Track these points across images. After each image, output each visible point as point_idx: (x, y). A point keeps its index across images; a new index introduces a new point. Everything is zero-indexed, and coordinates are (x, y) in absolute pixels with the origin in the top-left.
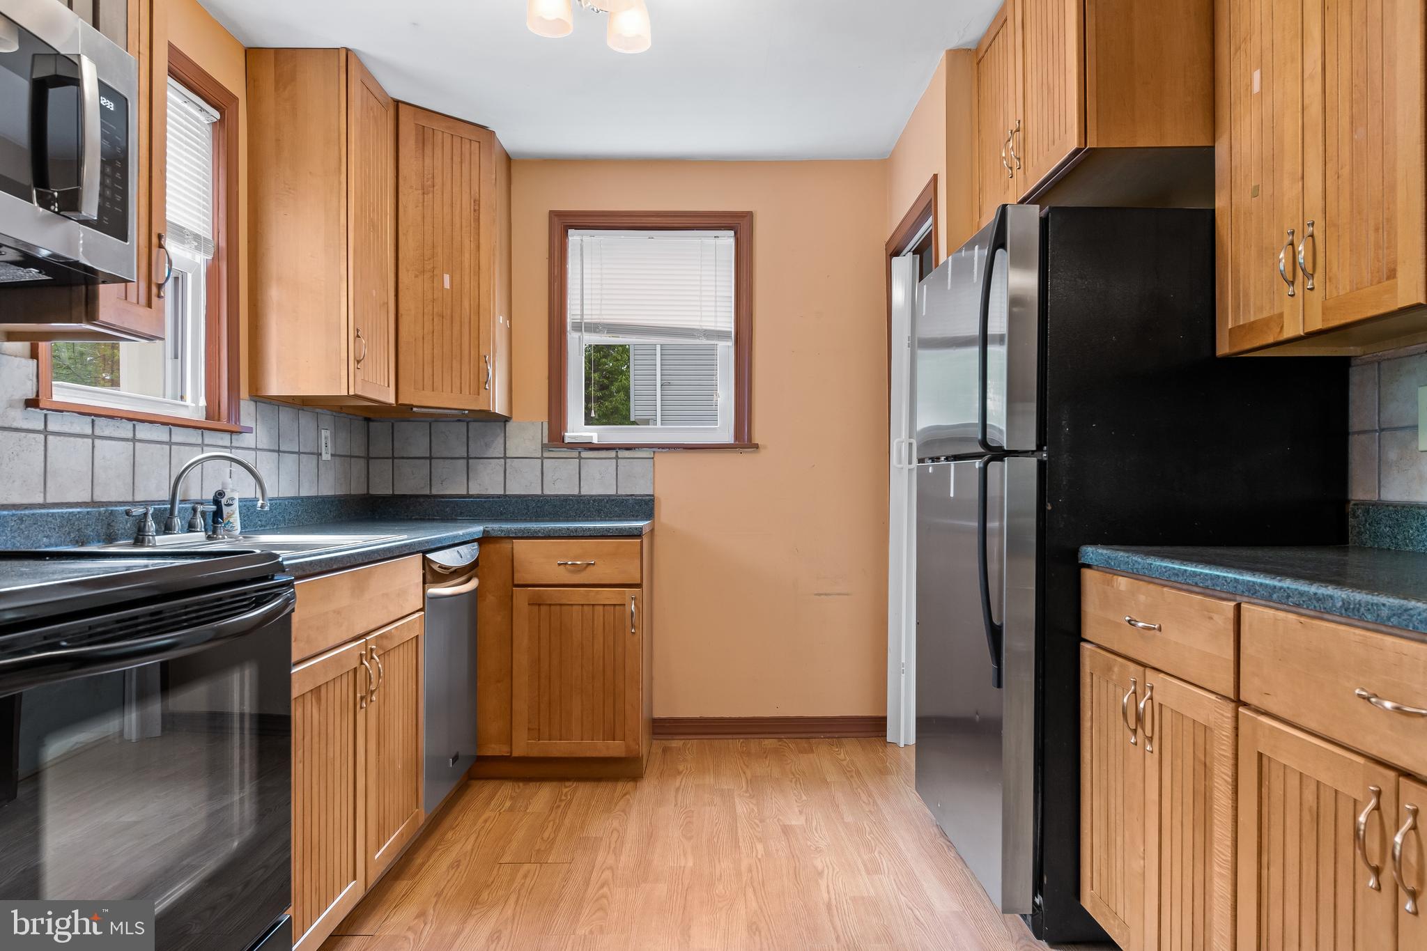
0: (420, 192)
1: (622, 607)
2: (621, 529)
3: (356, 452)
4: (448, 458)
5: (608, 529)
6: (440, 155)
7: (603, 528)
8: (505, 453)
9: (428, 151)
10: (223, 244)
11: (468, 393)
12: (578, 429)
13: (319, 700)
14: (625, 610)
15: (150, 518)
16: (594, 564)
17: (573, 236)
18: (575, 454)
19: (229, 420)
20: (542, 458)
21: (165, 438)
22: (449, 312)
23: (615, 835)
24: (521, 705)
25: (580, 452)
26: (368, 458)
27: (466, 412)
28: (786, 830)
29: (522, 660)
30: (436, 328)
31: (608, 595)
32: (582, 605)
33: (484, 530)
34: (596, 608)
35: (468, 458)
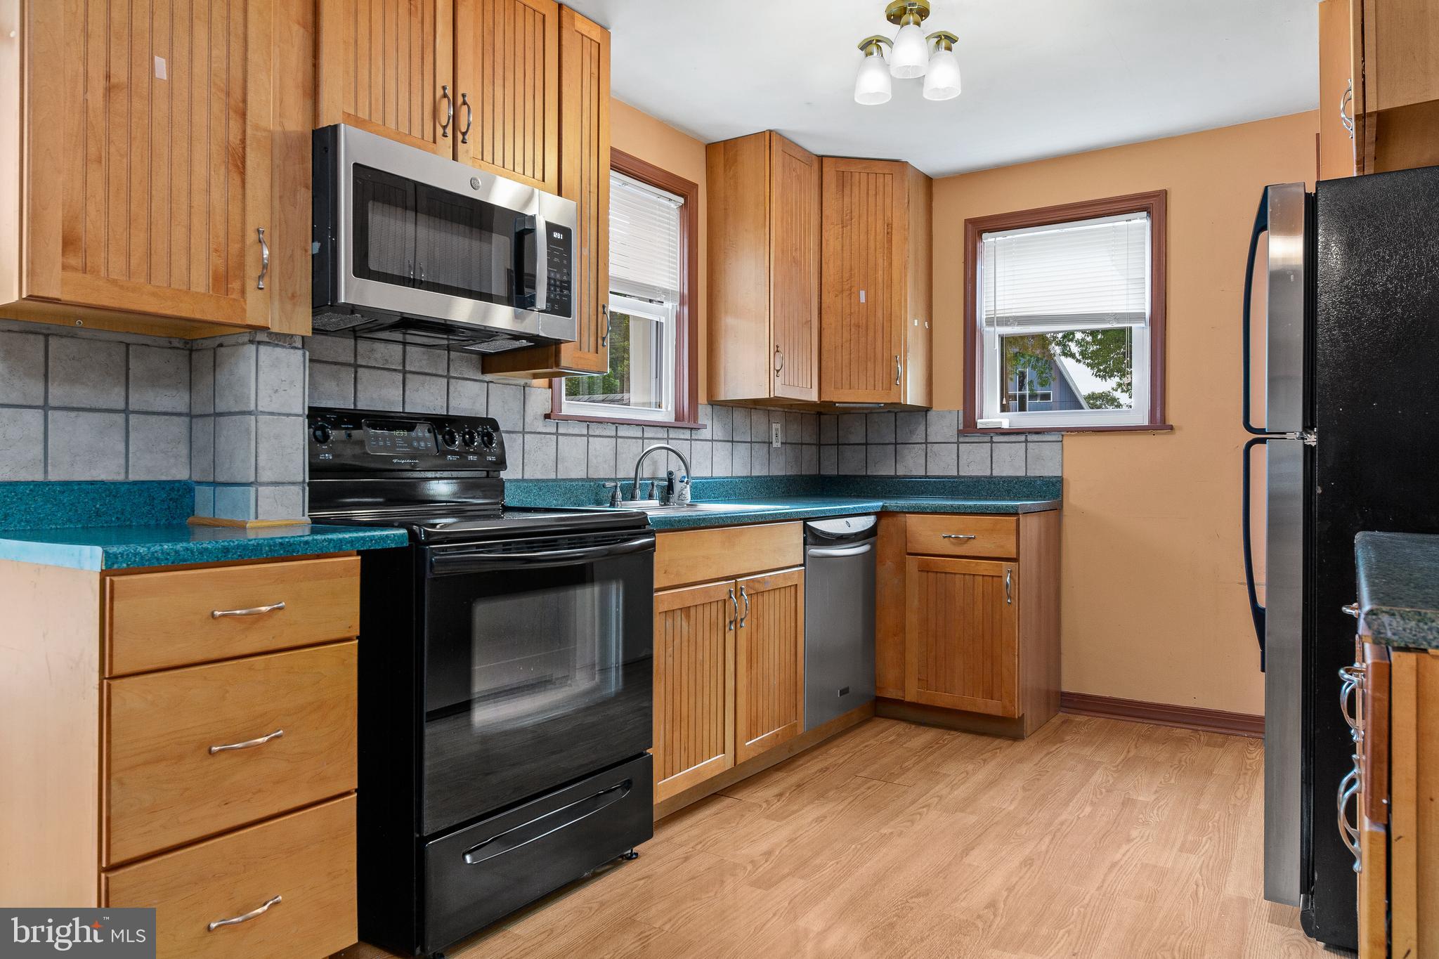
0: (840, 226)
1: (999, 579)
2: (998, 508)
3: (807, 439)
4: (880, 444)
5: (987, 507)
6: (857, 193)
7: (982, 506)
8: (926, 439)
9: (847, 191)
10: (686, 292)
11: (881, 389)
12: (992, 414)
13: (688, 617)
14: (1002, 581)
15: (618, 489)
16: (974, 538)
17: (987, 239)
18: (987, 439)
19: (689, 421)
20: (958, 443)
21: (640, 434)
22: (864, 321)
23: (963, 775)
24: (913, 658)
25: (992, 437)
26: (819, 445)
27: (882, 405)
28: (1127, 802)
29: (912, 619)
30: (853, 337)
31: (985, 567)
32: (964, 574)
33: (883, 506)
34: (976, 577)
35: (896, 444)
